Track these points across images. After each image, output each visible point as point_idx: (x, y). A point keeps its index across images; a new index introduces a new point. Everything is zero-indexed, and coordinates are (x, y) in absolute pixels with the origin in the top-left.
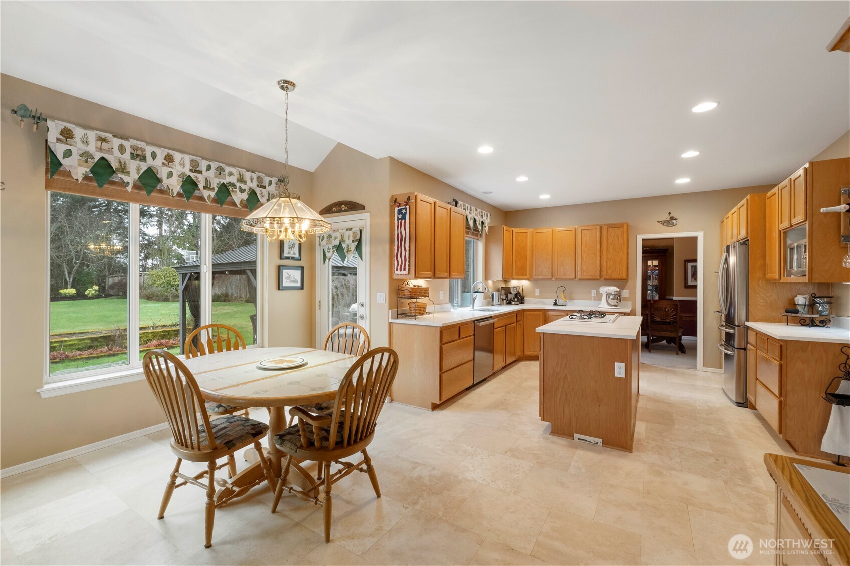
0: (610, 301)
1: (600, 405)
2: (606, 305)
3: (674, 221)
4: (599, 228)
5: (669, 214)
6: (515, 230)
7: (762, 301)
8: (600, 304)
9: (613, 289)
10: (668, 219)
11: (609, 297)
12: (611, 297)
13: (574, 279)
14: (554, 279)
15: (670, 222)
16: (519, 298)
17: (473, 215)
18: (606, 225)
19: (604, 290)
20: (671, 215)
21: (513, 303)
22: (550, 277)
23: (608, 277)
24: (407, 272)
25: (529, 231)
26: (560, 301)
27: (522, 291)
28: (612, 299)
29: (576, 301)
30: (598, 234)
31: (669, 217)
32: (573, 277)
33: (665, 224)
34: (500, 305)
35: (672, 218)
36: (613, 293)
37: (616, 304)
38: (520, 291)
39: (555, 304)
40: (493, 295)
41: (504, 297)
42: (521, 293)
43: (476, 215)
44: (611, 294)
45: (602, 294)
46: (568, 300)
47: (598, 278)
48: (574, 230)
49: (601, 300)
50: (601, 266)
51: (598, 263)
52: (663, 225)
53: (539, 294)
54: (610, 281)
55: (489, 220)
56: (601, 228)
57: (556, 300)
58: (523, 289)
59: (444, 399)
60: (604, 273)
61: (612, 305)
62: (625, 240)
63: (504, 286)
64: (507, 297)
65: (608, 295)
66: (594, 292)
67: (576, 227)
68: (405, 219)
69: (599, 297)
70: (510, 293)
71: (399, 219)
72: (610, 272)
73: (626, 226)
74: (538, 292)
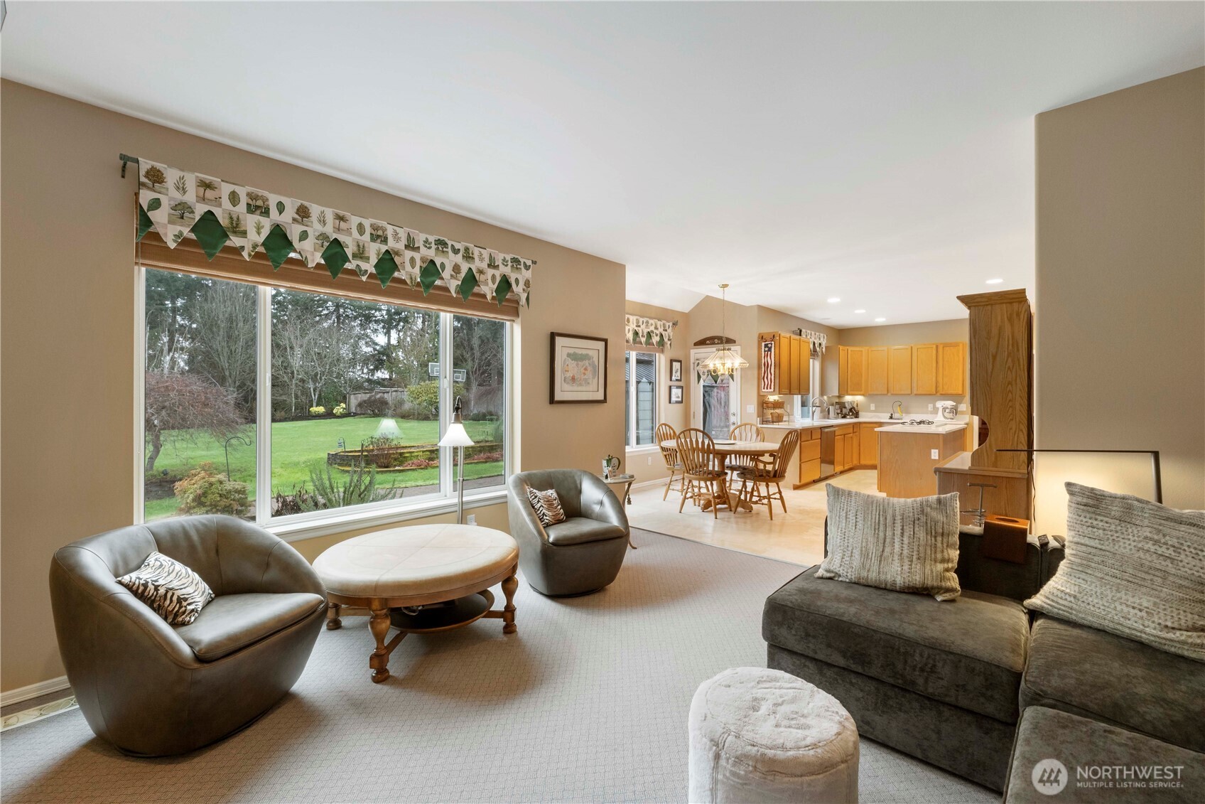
0: (946, 414)
2: (943, 419)
4: (934, 346)
6: (850, 349)
8: (936, 417)
9: (949, 403)
11: (945, 411)
12: (947, 411)
13: (909, 394)
14: (889, 394)
16: (854, 412)
17: (812, 340)
18: (941, 344)
19: (940, 404)
21: (848, 417)
22: (886, 393)
23: (944, 393)
24: (772, 390)
25: (864, 349)
26: (895, 416)
27: (857, 406)
29: (912, 415)
30: (934, 352)
32: (910, 393)
34: (836, 418)
36: (950, 407)
38: (855, 406)
39: (891, 418)
40: (829, 409)
41: (839, 411)
42: (856, 408)
43: (815, 338)
44: (947, 408)
45: (938, 408)
46: (904, 415)
47: (935, 393)
48: (910, 348)
49: (937, 414)
50: (937, 382)
51: (934, 379)
53: (874, 409)
54: (946, 396)
55: (825, 341)
56: (937, 346)
57: (892, 414)
58: (857, 404)
59: (803, 482)
60: (940, 388)
61: (948, 419)
63: (837, 401)
64: (841, 411)
65: (944, 409)
66: (930, 406)
67: (912, 346)
68: (771, 351)
69: (935, 411)
70: (845, 407)
71: (765, 351)
72: (945, 387)
73: (961, 345)
74: (873, 407)
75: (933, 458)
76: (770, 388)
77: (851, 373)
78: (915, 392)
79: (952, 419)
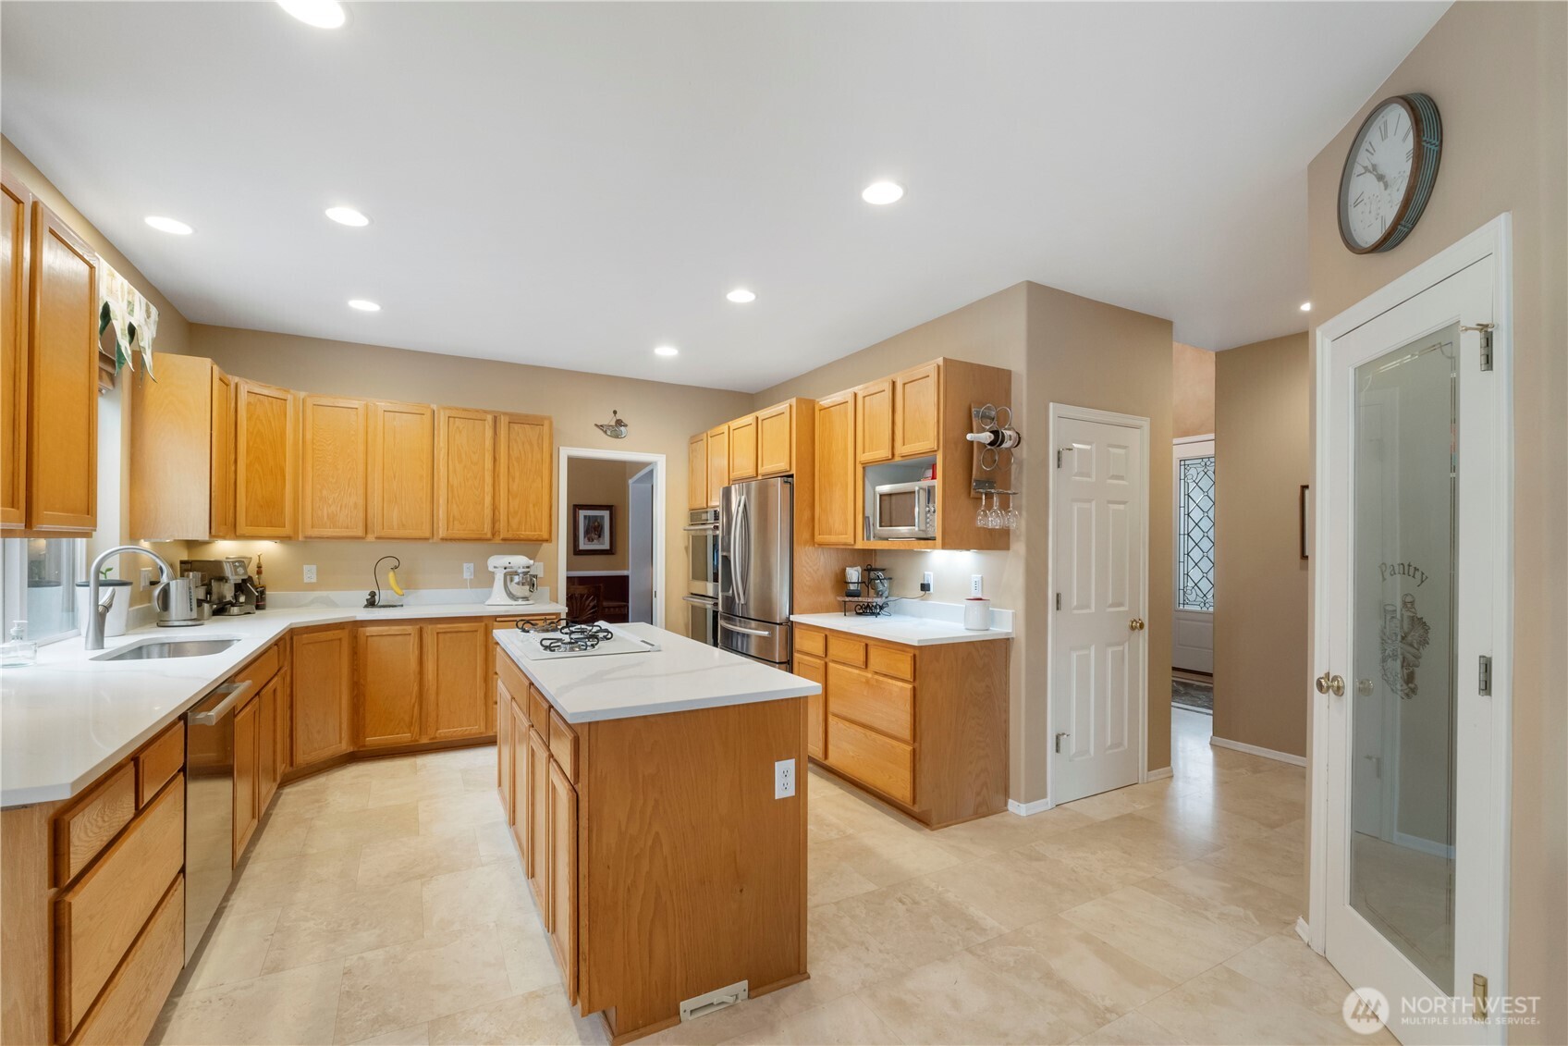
0: (514, 588)
1: (741, 891)
2: (505, 599)
3: (622, 428)
4: (490, 418)
5: (615, 412)
6: (245, 387)
7: (808, 578)
8: (489, 596)
9: (519, 561)
10: (613, 423)
11: (512, 581)
12: (517, 579)
13: (427, 539)
14: (371, 537)
15: (616, 429)
16: (252, 593)
18: (505, 414)
19: (498, 562)
20: (618, 416)
21: (235, 610)
22: (360, 532)
23: (509, 536)
25: (294, 396)
26: (383, 597)
27: (259, 573)
28: (518, 583)
29: (423, 593)
30: (489, 433)
31: (615, 420)
32: (427, 534)
33: (609, 433)
34: (197, 621)
35: (619, 423)
36: (520, 571)
37: (527, 593)
38: (252, 570)
39: (371, 603)
40: (165, 593)
41: (201, 593)
42: (255, 577)
44: (516, 574)
45: (492, 574)
47: (489, 535)
48: (431, 415)
49: (491, 588)
50: (495, 509)
51: (488, 500)
52: (605, 432)
53: (314, 580)
54: (513, 544)
55: (152, 330)
56: (495, 419)
57: (373, 594)
58: (259, 567)
60: (502, 525)
61: (518, 599)
62: (546, 456)
63: (185, 558)
64: (209, 592)
65: (510, 575)
66: (467, 569)
67: (434, 407)
69: (485, 579)
70: (222, 579)
72: (514, 523)
73: (548, 424)
74: (310, 573)
77: (249, 466)
78: (442, 533)
79: (526, 598)
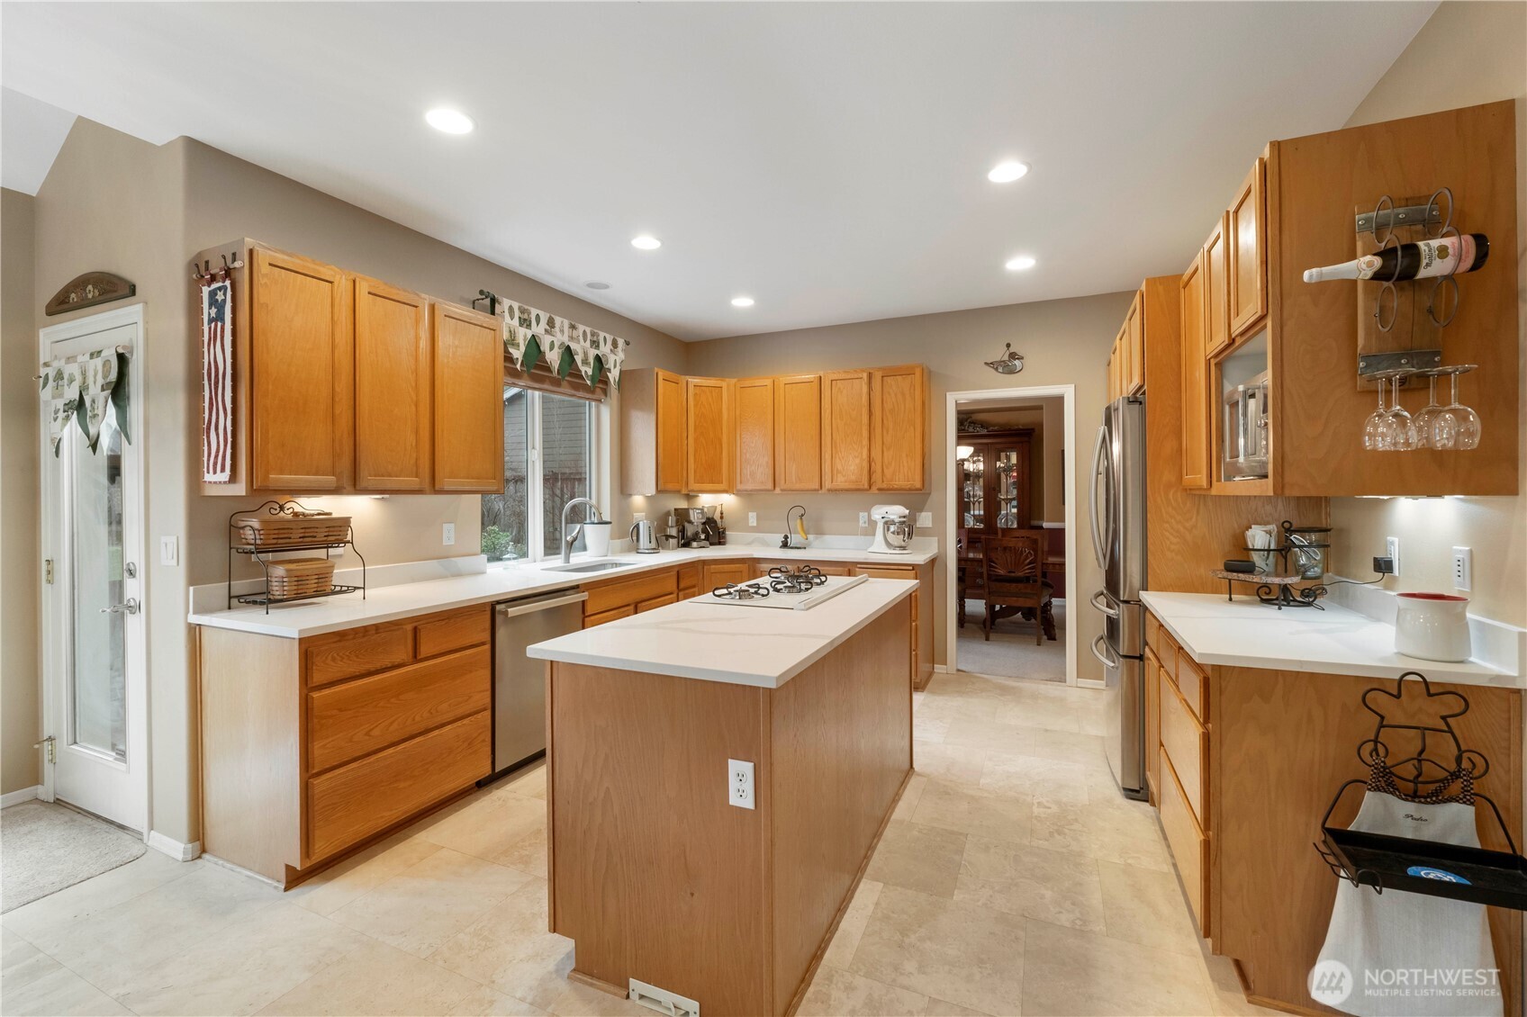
0: (891, 537)
1: (692, 894)
2: (884, 549)
3: (1017, 362)
4: (865, 375)
5: (1008, 346)
6: (692, 381)
7: (1175, 540)
8: (871, 544)
9: (896, 511)
10: (1006, 358)
11: (888, 530)
12: (892, 528)
13: (815, 490)
14: (778, 490)
15: (1008, 365)
16: (714, 532)
17: (561, 337)
18: (879, 369)
19: (880, 512)
20: (1012, 349)
22: (770, 486)
23: (884, 486)
24: (225, 476)
25: (727, 384)
26: (793, 540)
27: (722, 518)
28: (893, 533)
29: (827, 538)
30: (865, 389)
31: (1008, 353)
32: (817, 486)
33: (1000, 370)
35: (1013, 356)
36: (897, 520)
37: (903, 544)
38: (717, 517)
39: (785, 545)
41: (673, 532)
42: (719, 521)
43: (571, 338)
44: (893, 523)
45: (876, 522)
46: (811, 537)
47: (866, 486)
48: (817, 381)
49: (874, 535)
50: (871, 461)
51: (866, 453)
52: (996, 369)
53: (755, 524)
54: (891, 494)
55: (621, 355)
56: (870, 376)
57: (786, 537)
58: (722, 514)
60: (877, 476)
61: (895, 547)
62: (918, 403)
64: (681, 531)
65: (888, 524)
66: (863, 516)
67: (821, 374)
68: (223, 320)
69: (870, 529)
70: (690, 522)
71: (210, 321)
72: (888, 472)
73: (918, 372)
74: (752, 520)
75: (734, 800)
76: (223, 470)
77: (696, 440)
78: (829, 485)
79: (903, 548)
